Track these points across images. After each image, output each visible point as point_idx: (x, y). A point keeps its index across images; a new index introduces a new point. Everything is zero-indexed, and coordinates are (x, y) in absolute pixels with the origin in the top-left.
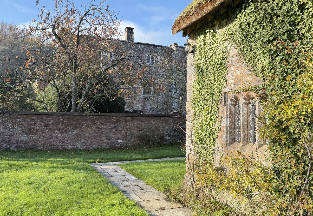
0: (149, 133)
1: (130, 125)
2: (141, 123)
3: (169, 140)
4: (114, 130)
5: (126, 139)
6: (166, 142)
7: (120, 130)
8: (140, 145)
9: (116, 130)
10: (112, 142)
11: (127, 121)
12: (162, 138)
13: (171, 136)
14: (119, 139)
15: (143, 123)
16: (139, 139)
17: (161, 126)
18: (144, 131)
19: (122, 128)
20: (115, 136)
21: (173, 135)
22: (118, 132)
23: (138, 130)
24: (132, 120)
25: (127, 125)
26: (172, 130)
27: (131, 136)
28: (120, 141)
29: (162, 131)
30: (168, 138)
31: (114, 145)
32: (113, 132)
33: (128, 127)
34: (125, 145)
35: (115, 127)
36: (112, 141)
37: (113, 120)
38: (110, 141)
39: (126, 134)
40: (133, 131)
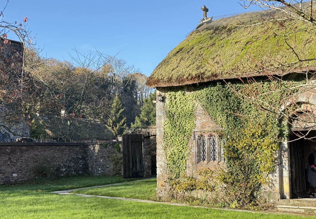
0: (45, 165)
1: (26, 155)
2: (37, 153)
3: (65, 171)
4: (9, 163)
5: (21, 173)
6: (62, 175)
7: (15, 163)
8: (35, 179)
9: (11, 162)
10: (6, 177)
11: (22, 152)
12: (58, 169)
13: (67, 168)
14: (13, 173)
15: (39, 154)
16: (35, 172)
17: (57, 156)
18: (40, 163)
19: (17, 160)
20: (9, 170)
21: (68, 166)
22: (13, 164)
23: (34, 162)
24: (27, 150)
25: (22, 157)
26: (68, 160)
27: (26, 169)
28: (15, 175)
29: (58, 162)
30: (64, 170)
31: (8, 180)
32: (8, 165)
33: (23, 158)
34: (20, 180)
35: (10, 159)
36: (7, 175)
37: (7, 150)
38: (5, 175)
39: (21, 167)
40: (29, 163)
